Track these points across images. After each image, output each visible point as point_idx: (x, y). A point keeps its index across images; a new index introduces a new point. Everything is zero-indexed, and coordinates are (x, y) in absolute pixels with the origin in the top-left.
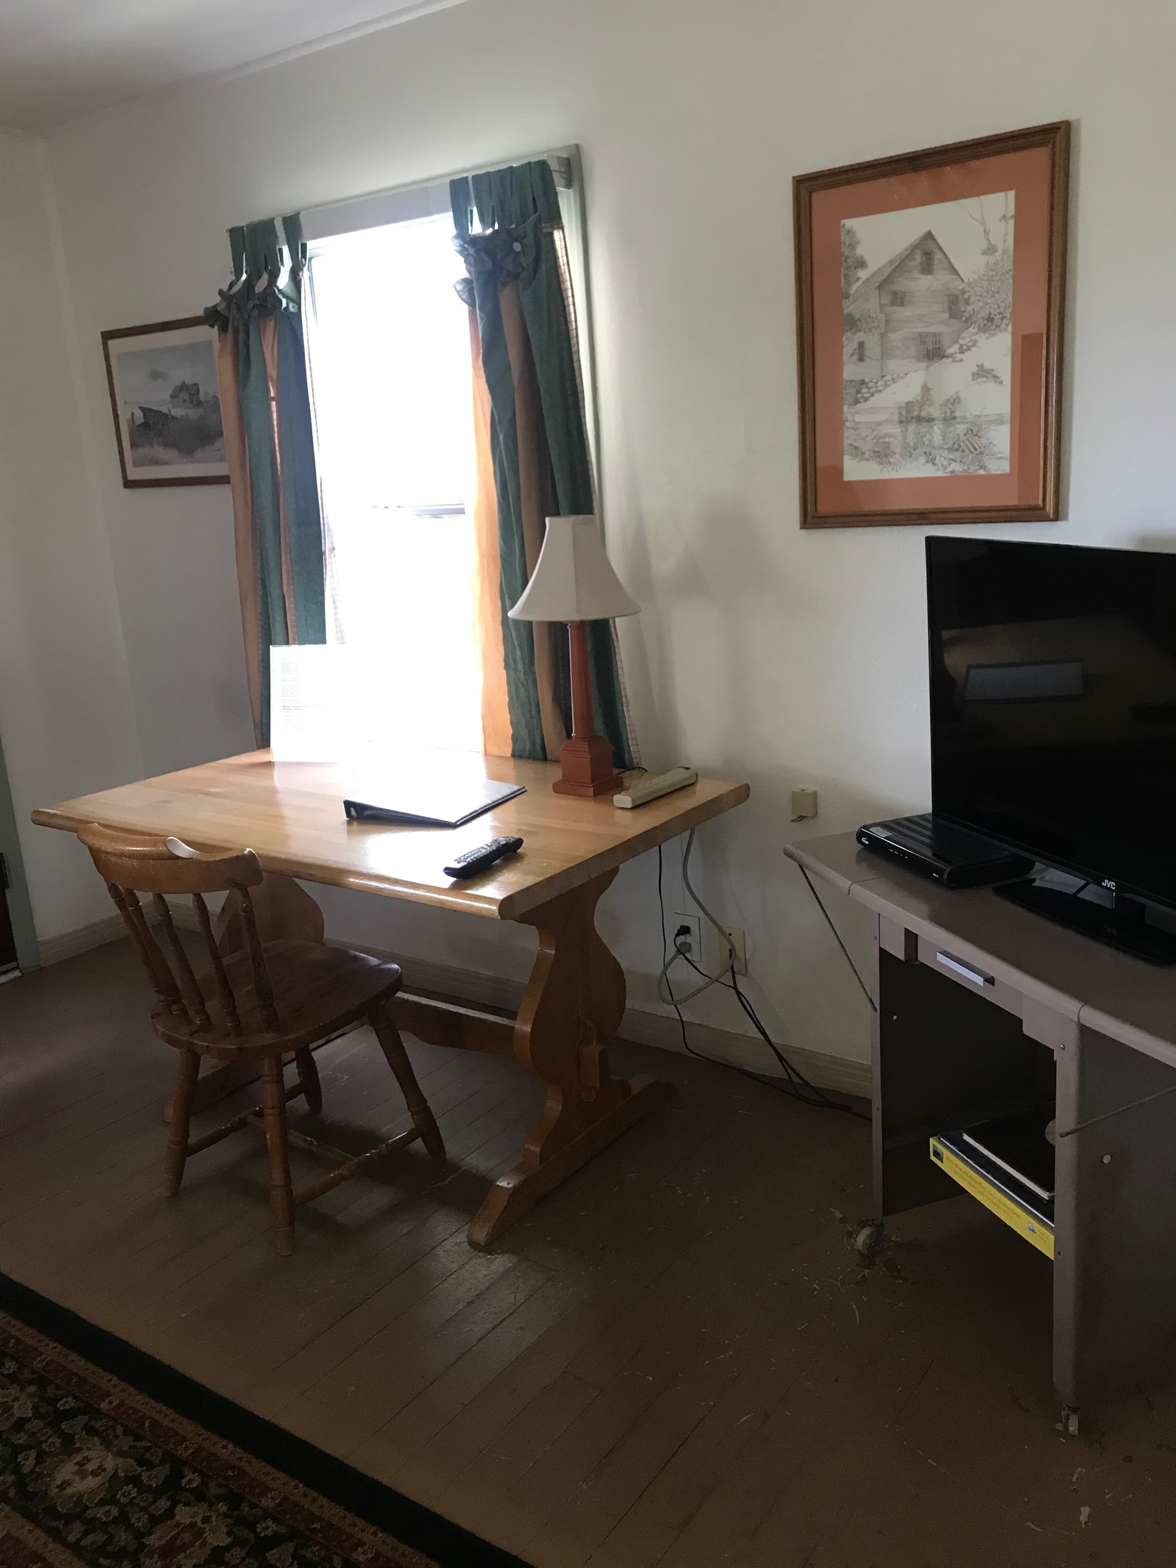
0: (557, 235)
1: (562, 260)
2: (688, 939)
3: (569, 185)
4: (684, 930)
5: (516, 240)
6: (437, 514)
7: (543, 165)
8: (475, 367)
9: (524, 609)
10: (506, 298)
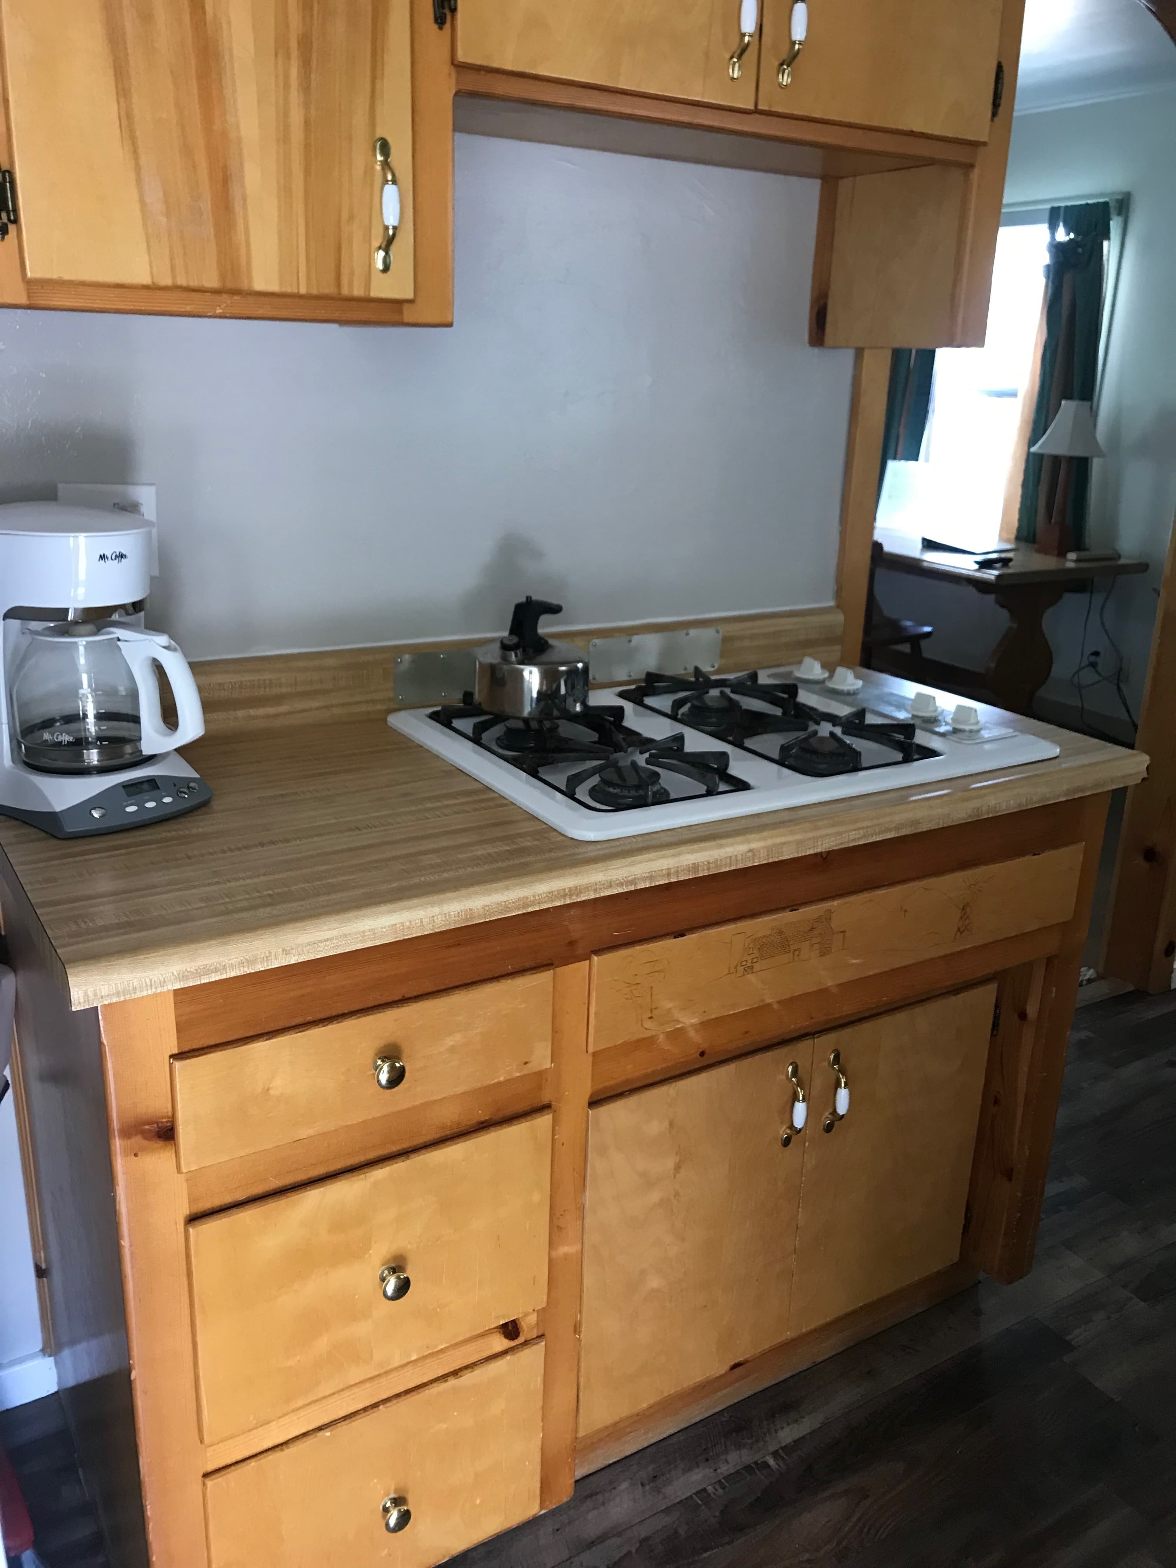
0: (1105, 244)
1: (1105, 258)
2: (1098, 659)
3: (1119, 214)
4: (1096, 654)
5: (1080, 246)
6: (1001, 395)
7: (1106, 204)
8: (1042, 314)
9: (1040, 447)
10: (1068, 278)
